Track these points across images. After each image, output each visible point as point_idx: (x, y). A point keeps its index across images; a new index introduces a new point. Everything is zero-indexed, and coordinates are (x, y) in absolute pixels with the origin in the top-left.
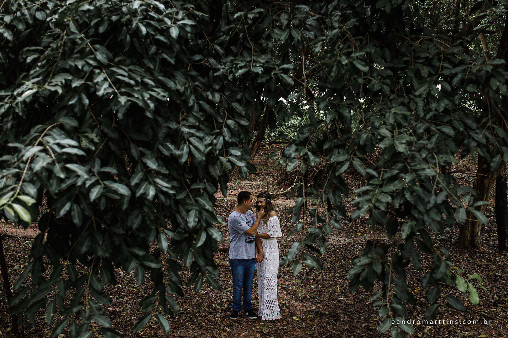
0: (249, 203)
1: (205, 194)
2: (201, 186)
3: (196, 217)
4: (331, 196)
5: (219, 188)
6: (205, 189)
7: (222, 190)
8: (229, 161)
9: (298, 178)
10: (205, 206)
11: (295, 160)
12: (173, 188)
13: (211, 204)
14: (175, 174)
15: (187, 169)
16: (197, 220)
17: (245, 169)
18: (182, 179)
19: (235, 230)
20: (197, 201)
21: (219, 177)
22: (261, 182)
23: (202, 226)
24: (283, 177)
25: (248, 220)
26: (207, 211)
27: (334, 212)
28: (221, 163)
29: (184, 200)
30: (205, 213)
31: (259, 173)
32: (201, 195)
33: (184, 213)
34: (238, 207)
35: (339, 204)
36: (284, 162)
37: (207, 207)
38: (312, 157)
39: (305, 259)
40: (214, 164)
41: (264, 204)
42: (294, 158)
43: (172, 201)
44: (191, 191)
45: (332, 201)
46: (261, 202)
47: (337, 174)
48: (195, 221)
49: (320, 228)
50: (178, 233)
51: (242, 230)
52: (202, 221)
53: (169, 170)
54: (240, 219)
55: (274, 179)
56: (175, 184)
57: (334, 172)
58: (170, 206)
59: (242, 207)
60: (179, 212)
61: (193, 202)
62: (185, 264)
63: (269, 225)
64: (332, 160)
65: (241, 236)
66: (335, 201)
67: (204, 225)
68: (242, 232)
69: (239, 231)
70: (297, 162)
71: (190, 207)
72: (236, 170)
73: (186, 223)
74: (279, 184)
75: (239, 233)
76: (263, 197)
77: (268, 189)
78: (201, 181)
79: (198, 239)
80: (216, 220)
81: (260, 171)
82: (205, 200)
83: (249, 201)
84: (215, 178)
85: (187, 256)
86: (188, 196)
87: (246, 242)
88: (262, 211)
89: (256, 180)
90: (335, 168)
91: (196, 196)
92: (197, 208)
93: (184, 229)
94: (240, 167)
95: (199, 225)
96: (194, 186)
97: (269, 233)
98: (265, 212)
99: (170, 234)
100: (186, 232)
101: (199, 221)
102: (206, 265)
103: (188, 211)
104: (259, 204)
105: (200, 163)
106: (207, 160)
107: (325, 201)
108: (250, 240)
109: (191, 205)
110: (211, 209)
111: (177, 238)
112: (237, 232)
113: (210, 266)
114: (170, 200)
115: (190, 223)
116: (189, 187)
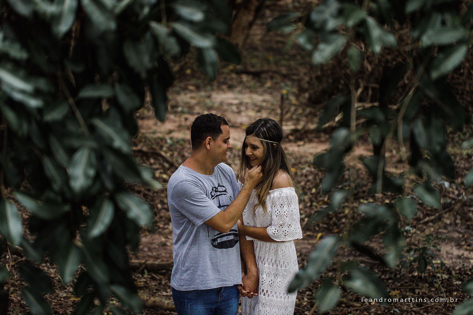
0: (220, 147)
1: (114, 113)
2: (104, 92)
3: (90, 164)
4: (419, 128)
5: (148, 99)
6: (113, 101)
7: (154, 103)
8: (174, 34)
9: (366, 89)
10: (112, 140)
11: (334, 37)
12: (37, 93)
13: (126, 135)
14: (41, 60)
15: (71, 48)
16: (92, 172)
17: (212, 56)
18: (59, 74)
19: (184, 216)
20: (92, 129)
21: (150, 72)
22: (267, 97)
23: (103, 188)
24: (325, 85)
25: (220, 189)
26: (117, 152)
27: (426, 168)
28: (155, 38)
29: (62, 123)
30: (111, 159)
31: (263, 72)
32: (103, 116)
33: (61, 156)
34: (192, 156)
35: (438, 148)
36: (309, 40)
37: (118, 143)
38: (376, 32)
39: (348, 277)
40: (136, 39)
41: (259, 152)
42: (335, 31)
43: (34, 126)
44: (80, 103)
45: (422, 141)
46: (254, 148)
47: (435, 75)
48: (86, 176)
49: (390, 206)
50: (49, 202)
51: (198, 217)
52: (103, 176)
53: (28, 50)
54: (196, 190)
55: (302, 90)
56: (42, 84)
57: (428, 71)
58: (28, 139)
59: (200, 154)
60: (50, 154)
61: (84, 129)
62: (62, 275)
63: (269, 209)
64: (426, 40)
65: (198, 232)
66: (430, 140)
67: (109, 185)
68: (200, 222)
69: (192, 218)
70: (340, 42)
71: (75, 143)
72: (190, 59)
73: (67, 178)
74: (313, 102)
75: (194, 225)
76: (258, 136)
77: (282, 115)
78: (104, 81)
79: (94, 218)
80: (138, 174)
81: (266, 68)
82: (112, 125)
83: (220, 139)
84: (138, 75)
85: (65, 258)
86: (71, 115)
87: (215, 246)
88: (256, 171)
89: (252, 90)
90: (432, 59)
91: (91, 115)
92: (93, 144)
93: (62, 193)
94: (200, 51)
95: (97, 186)
96: (88, 93)
97: (270, 231)
98: (263, 171)
99: (29, 204)
100: (65, 201)
101: (97, 177)
102: (112, 282)
103: (71, 152)
104: (249, 151)
105: (103, 35)
106: (120, 30)
107: (405, 140)
108: (225, 239)
109: (80, 136)
110: (125, 148)
111: (44, 214)
112: (189, 221)
113: (121, 284)
114: (29, 123)
115: (76, 178)
116: (74, 92)
